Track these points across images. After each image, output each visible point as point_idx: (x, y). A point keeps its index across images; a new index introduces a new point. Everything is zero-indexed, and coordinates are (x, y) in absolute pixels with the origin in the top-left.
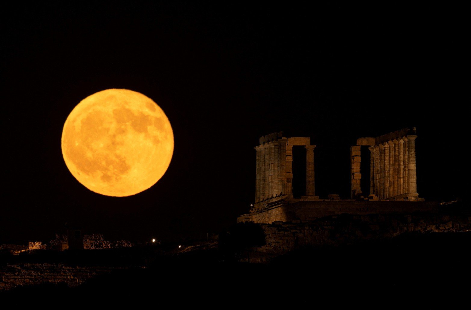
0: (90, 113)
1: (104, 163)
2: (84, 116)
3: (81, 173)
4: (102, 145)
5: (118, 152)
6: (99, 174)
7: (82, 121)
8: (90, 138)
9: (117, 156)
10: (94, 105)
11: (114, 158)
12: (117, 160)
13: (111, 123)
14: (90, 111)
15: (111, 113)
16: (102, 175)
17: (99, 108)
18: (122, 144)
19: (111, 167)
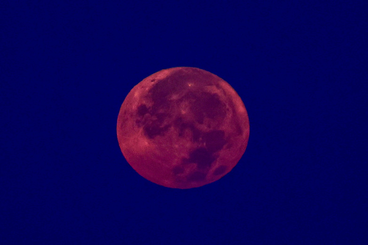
0: (225, 105)
1: (161, 111)
2: (223, 98)
3: (153, 83)
4: (183, 112)
5: (172, 128)
6: (149, 104)
7: (215, 95)
8: (194, 100)
9: (167, 128)
10: (234, 111)
11: (165, 123)
12: (162, 126)
13: (209, 126)
14: (227, 106)
15: (220, 129)
16: (148, 107)
17: (229, 115)
18: (181, 135)
19: (154, 118)
